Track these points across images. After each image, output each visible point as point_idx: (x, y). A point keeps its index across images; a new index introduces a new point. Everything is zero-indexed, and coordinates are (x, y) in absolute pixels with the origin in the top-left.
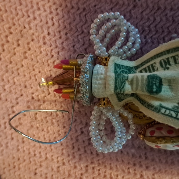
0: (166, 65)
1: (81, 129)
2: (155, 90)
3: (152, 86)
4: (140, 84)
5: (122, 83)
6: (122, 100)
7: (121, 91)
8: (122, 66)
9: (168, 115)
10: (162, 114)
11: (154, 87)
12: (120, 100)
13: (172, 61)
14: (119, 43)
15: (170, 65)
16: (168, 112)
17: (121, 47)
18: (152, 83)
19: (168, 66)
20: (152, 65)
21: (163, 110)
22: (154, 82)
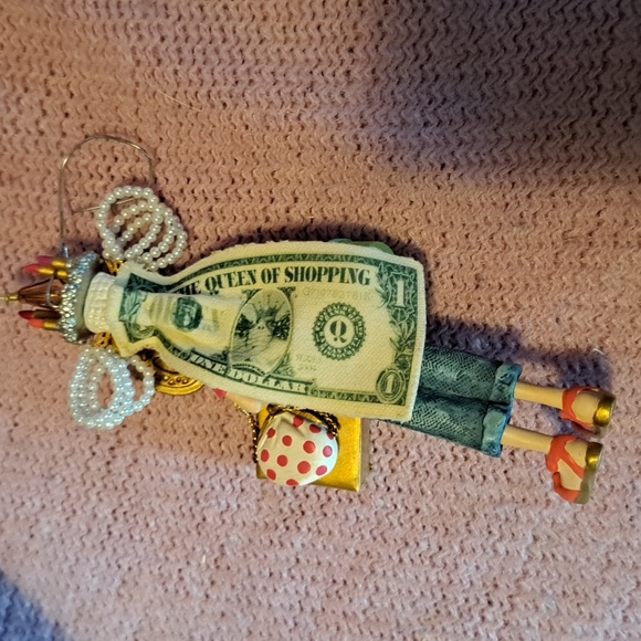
0: (214, 286)
1: (91, 448)
2: (186, 323)
3: (183, 315)
4: (164, 307)
5: (135, 305)
6: (136, 340)
7: (130, 318)
8: (145, 280)
9: (199, 365)
10: (192, 362)
11: (187, 317)
12: (132, 339)
13: (225, 281)
14: (144, 243)
15: (221, 287)
16: (201, 359)
17: (147, 250)
18: (183, 310)
19: (217, 288)
20: (193, 285)
21: (194, 357)
22: (187, 310)
